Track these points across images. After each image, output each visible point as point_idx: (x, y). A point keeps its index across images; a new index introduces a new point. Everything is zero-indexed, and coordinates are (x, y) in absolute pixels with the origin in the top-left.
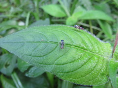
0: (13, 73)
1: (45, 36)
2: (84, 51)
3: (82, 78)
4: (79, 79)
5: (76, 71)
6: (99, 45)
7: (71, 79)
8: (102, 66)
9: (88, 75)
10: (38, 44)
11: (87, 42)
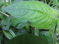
0: (9, 29)
1: (24, 6)
2: (42, 14)
3: (39, 26)
4: (38, 26)
5: (37, 23)
6: (50, 11)
7: (34, 26)
8: (50, 21)
9: (42, 25)
10: (21, 10)
11: (44, 9)
